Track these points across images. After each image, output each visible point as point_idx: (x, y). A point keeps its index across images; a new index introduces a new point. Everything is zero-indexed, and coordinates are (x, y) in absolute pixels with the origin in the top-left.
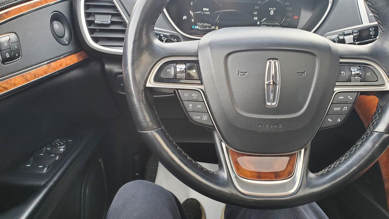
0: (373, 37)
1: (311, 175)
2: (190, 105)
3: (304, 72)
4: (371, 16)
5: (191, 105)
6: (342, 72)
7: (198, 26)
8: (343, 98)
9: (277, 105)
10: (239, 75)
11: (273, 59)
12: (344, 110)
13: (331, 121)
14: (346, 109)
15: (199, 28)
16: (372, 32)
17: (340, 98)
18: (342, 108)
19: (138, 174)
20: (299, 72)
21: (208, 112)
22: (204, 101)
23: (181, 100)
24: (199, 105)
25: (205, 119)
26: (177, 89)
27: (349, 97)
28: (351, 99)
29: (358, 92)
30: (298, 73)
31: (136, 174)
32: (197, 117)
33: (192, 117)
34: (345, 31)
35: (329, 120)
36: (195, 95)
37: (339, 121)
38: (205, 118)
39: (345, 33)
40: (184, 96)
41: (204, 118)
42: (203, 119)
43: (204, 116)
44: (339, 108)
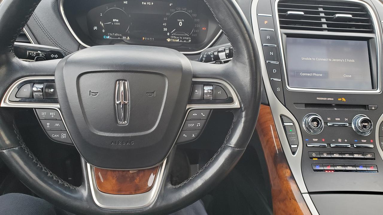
1: (170, 186)
2: (48, 124)
3: (154, 92)
4: (262, 30)
5: (49, 124)
6: (196, 91)
7: (109, 36)
8: (196, 114)
10: (91, 95)
11: (122, 80)
12: (197, 126)
13: (186, 136)
14: (199, 125)
15: (110, 37)
17: (193, 115)
18: (196, 125)
19: (71, 179)
20: (148, 92)
21: (66, 130)
22: (62, 120)
23: (39, 119)
24: (57, 123)
25: (63, 137)
26: (35, 108)
27: (202, 114)
28: (204, 115)
29: (211, 109)
30: (147, 93)
31: (69, 179)
32: (55, 136)
33: (50, 135)
34: (219, 48)
35: (184, 135)
36: (52, 114)
37: (194, 136)
38: (64, 136)
39: (219, 50)
40: (42, 115)
41: (62, 136)
42: (62, 137)
43: (62, 135)
44: (193, 125)
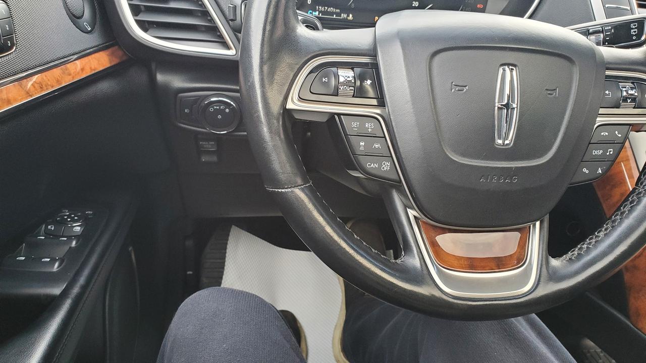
0: (634, 38)
1: (555, 262)
2: (361, 144)
3: (556, 89)
4: (607, 8)
5: (363, 144)
6: (607, 92)
7: (317, 12)
8: (607, 134)
9: (512, 144)
10: (453, 91)
12: (608, 154)
13: (587, 172)
14: (611, 153)
15: (319, 14)
16: (634, 30)
17: (602, 134)
18: (605, 151)
19: (191, 273)
20: (548, 88)
21: (392, 157)
22: (385, 137)
23: (346, 135)
24: (377, 143)
25: (385, 168)
26: (339, 115)
27: (617, 132)
28: (620, 135)
29: (629, 125)
30: (546, 90)
31: (188, 273)
32: (372, 165)
33: (364, 165)
34: (590, 28)
35: (585, 170)
36: (370, 126)
37: (600, 172)
38: (386, 166)
39: (591, 31)
40: (352, 126)
41: (384, 166)
42: (383, 168)
43: (384, 164)
44: (601, 151)
